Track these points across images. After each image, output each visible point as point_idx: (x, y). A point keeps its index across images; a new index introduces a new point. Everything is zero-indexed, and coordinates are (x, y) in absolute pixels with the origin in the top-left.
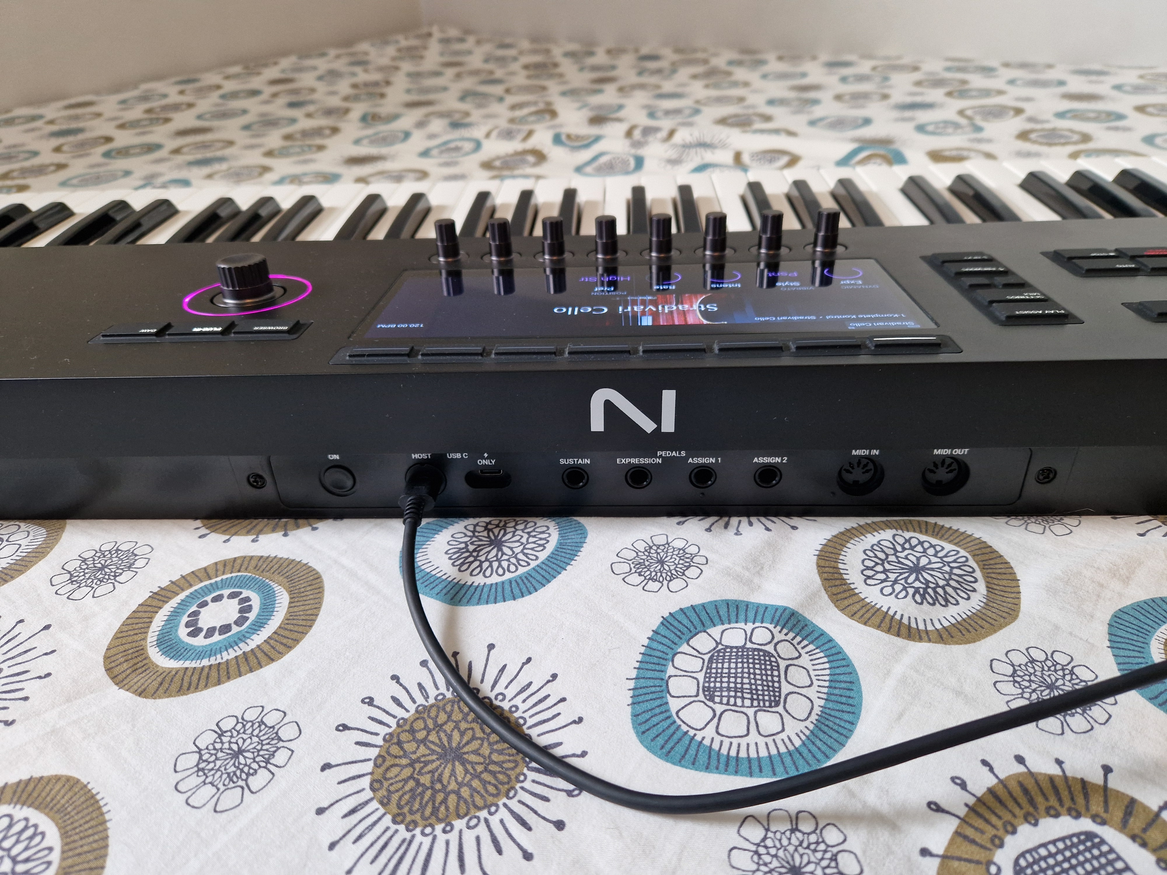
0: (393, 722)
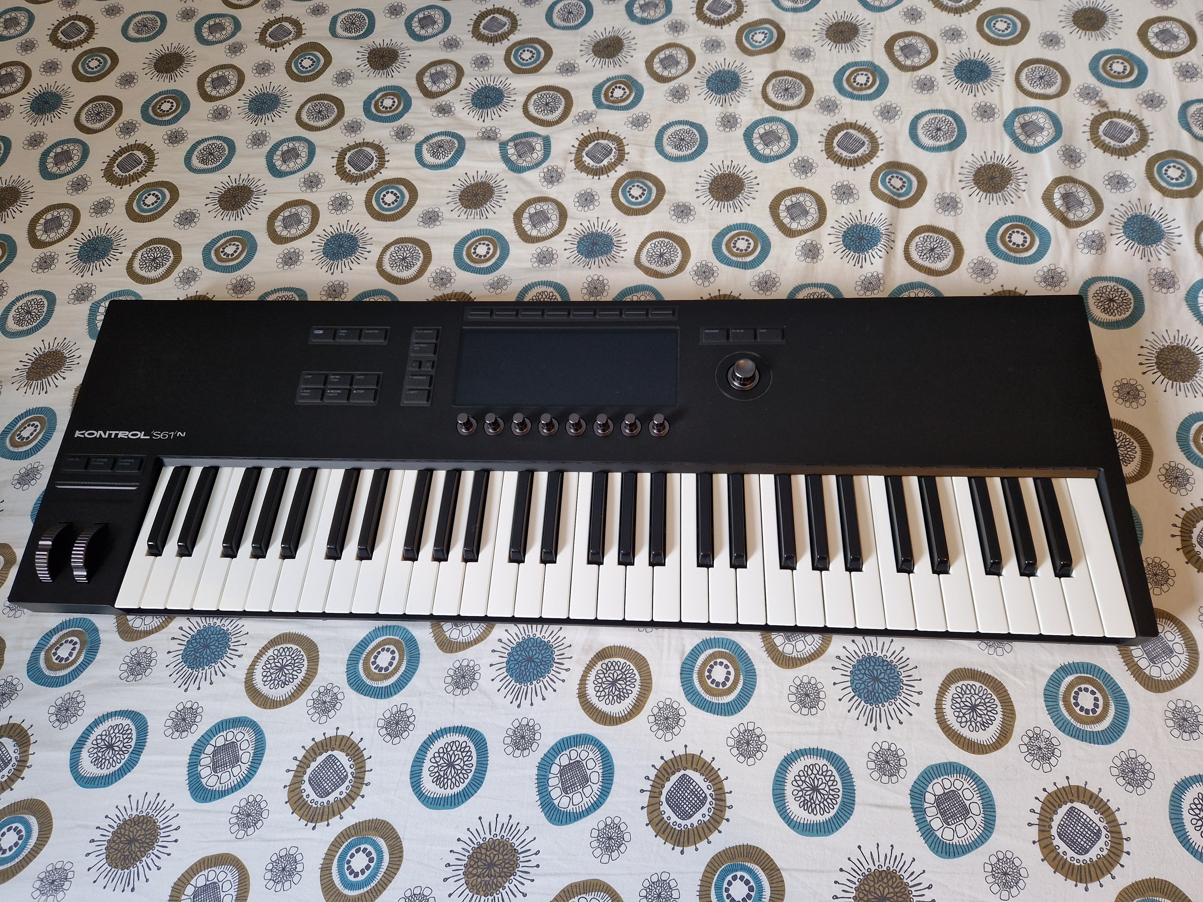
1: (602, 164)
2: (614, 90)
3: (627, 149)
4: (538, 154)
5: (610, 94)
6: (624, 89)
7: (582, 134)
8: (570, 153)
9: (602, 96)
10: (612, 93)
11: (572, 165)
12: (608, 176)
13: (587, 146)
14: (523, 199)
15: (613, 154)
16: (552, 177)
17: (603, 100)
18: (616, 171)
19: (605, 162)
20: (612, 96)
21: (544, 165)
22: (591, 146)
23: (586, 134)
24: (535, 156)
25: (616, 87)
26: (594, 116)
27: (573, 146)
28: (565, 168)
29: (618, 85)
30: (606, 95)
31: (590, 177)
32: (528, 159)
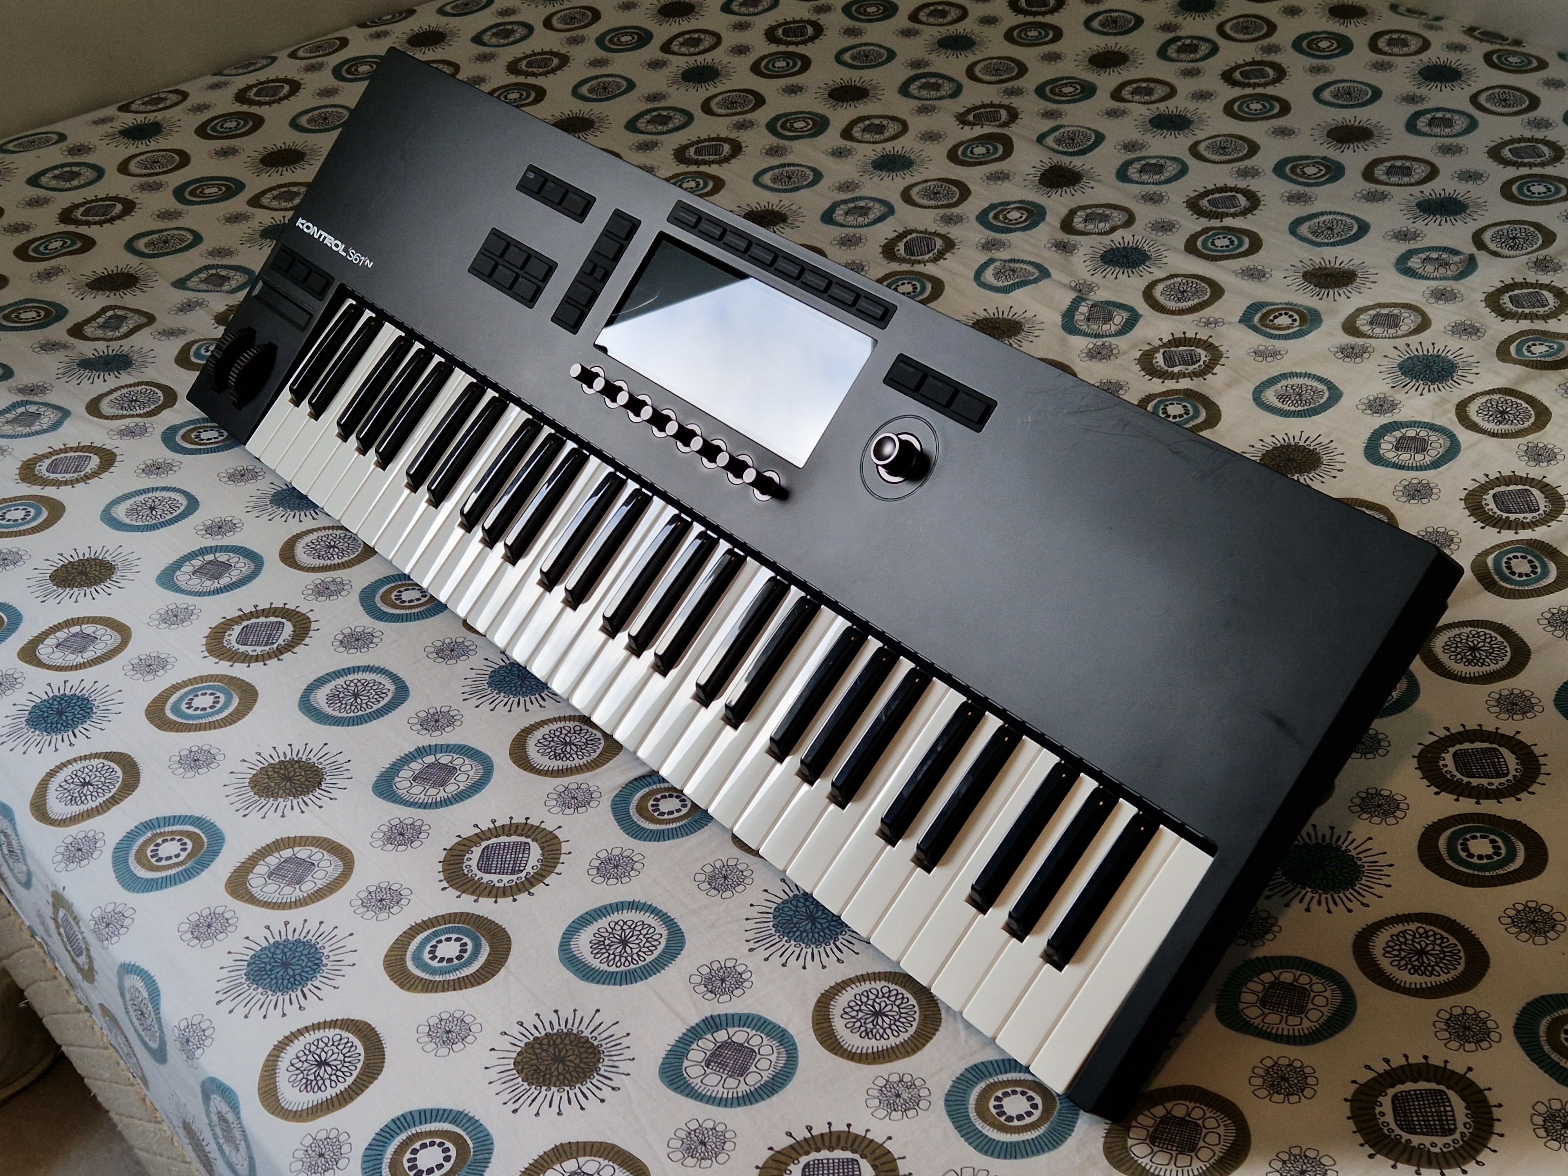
0: (532, 1038)
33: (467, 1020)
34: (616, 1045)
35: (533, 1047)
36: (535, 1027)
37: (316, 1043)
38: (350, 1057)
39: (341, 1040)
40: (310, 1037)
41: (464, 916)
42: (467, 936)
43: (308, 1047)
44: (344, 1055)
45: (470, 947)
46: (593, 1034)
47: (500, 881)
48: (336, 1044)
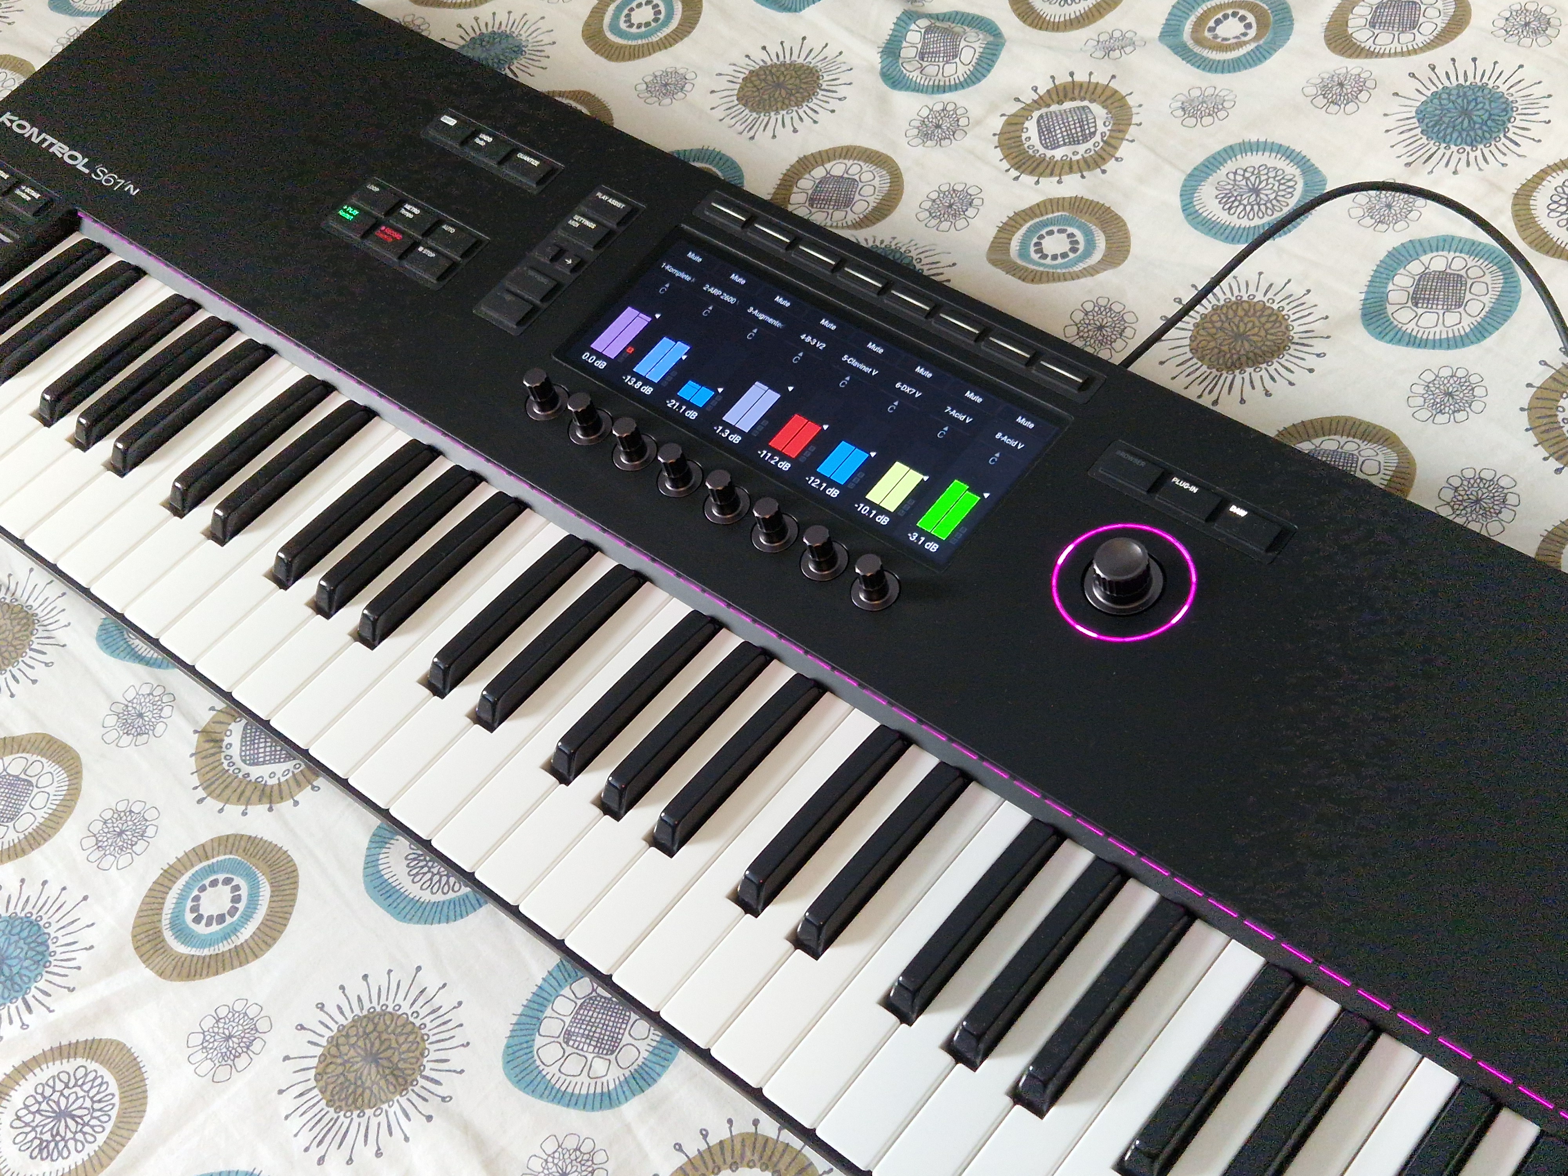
1: (1049, 153)
2: (1226, 17)
3: (1124, 150)
4: (956, 70)
5: (1211, 23)
6: (1248, 26)
7: (1072, 74)
8: (1017, 100)
9: (1193, 18)
10: (1218, 22)
11: (997, 124)
12: (1037, 182)
13: (1060, 102)
14: (846, 139)
15: (1090, 145)
16: (938, 126)
17: (1188, 27)
18: (1059, 182)
19: (1058, 154)
20: (1212, 29)
21: (947, 97)
22: (1068, 105)
23: (1081, 77)
24: (949, 69)
25: (1234, 14)
26: (1128, 49)
27: (1035, 89)
28: (978, 123)
29: (1242, 12)
30: (1201, 22)
31: (1005, 165)
32: (932, 70)
33: (252, 1013)
34: (444, 1023)
35: (337, 1046)
36: (339, 1008)
37: (51, 1083)
38: (100, 1101)
39: (86, 1075)
40: (44, 1074)
41: (231, 840)
42: (240, 875)
43: (40, 1090)
44: (92, 1099)
45: (244, 892)
46: (414, 1009)
47: (272, 775)
48: (80, 1082)
